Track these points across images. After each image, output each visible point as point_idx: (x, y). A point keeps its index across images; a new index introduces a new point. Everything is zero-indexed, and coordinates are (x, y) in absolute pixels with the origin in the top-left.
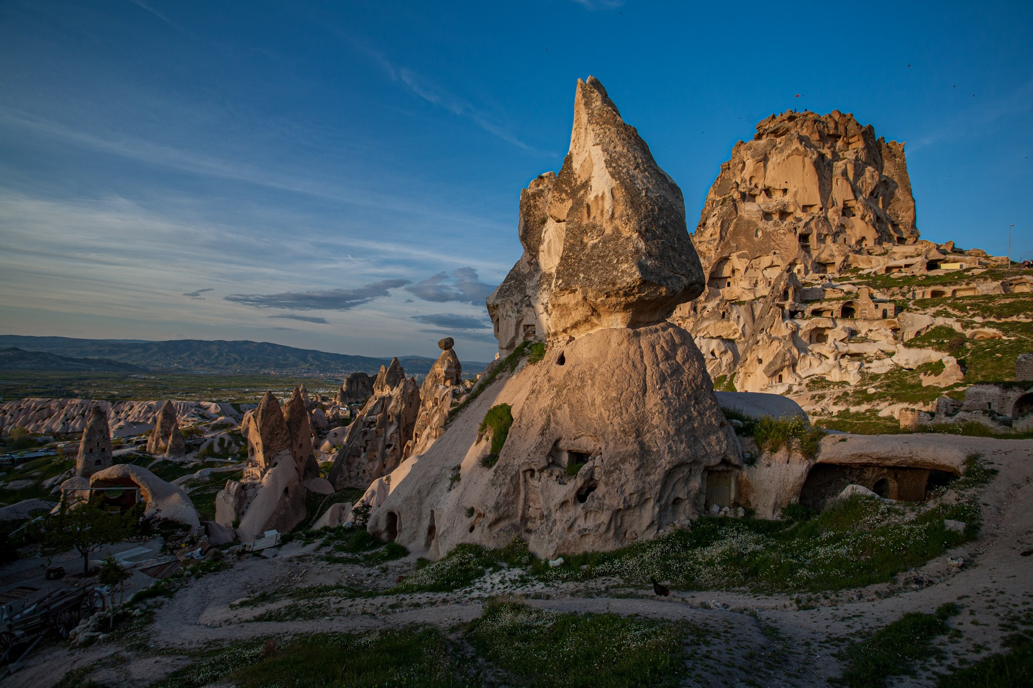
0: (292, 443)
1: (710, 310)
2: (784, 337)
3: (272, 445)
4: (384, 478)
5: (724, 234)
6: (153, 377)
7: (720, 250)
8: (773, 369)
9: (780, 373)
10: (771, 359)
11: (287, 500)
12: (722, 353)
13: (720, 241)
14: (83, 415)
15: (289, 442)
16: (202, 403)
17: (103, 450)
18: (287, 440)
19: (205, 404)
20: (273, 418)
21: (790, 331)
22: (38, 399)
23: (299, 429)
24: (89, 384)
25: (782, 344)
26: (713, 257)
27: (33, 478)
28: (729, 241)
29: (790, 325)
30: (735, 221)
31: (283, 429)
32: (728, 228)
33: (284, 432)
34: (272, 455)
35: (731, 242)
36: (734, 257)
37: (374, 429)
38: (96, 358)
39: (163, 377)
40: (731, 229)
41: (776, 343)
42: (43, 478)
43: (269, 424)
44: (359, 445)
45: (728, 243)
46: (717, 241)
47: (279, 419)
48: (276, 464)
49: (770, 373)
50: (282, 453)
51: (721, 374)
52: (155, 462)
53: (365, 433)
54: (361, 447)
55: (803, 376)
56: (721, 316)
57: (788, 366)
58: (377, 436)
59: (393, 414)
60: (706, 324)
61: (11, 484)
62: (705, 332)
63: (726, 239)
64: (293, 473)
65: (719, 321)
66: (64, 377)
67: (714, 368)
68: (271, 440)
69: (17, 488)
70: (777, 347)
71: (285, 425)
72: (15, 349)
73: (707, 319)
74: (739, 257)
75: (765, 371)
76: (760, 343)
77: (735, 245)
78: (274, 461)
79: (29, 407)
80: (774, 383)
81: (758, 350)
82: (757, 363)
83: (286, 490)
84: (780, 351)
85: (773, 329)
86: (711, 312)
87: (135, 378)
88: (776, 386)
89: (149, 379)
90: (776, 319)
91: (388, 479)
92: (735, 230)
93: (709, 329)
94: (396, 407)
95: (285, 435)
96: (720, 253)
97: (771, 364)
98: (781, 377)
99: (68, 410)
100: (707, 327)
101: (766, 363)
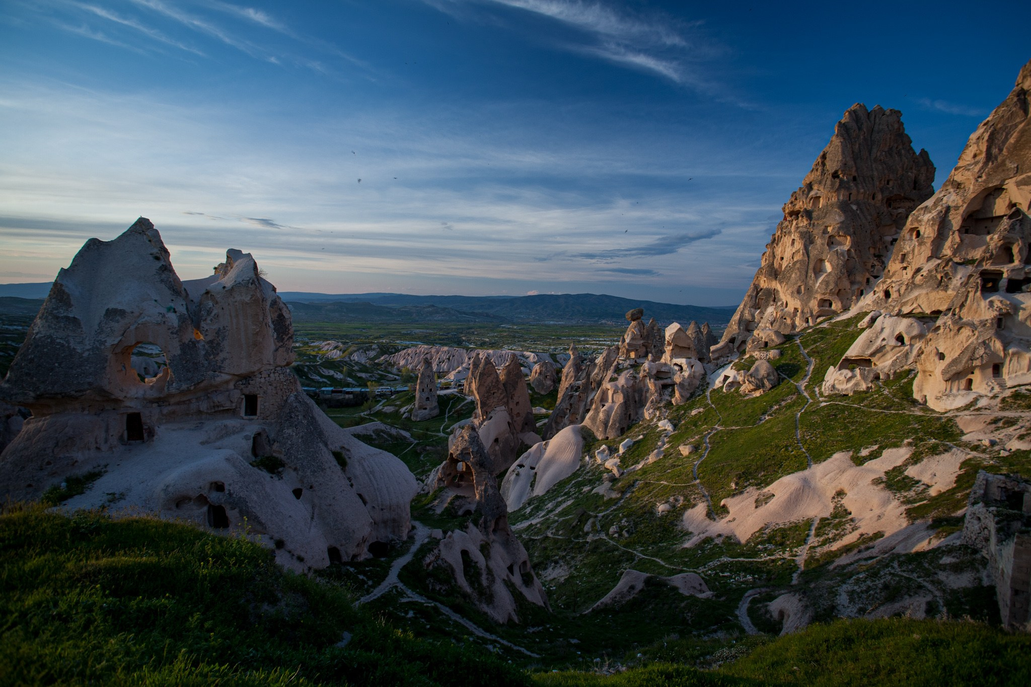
0: (508, 401)
1: (925, 274)
2: (983, 323)
3: (488, 402)
4: (544, 442)
5: (995, 151)
6: (515, 327)
7: (984, 177)
8: (955, 369)
9: (970, 376)
10: (956, 355)
11: (497, 448)
12: (912, 338)
13: (986, 164)
14: (449, 359)
15: (505, 400)
16: (525, 353)
17: (431, 390)
18: (503, 398)
19: (527, 353)
20: (489, 380)
21: (996, 313)
22: (426, 346)
23: (515, 389)
24: (473, 332)
25: (976, 333)
26: (971, 191)
27: (396, 406)
28: (1003, 162)
29: (997, 304)
30: (1021, 126)
31: (499, 389)
32: (1007, 139)
33: (500, 391)
34: (489, 410)
35: (1007, 162)
36: (1010, 185)
37: (577, 393)
38: (480, 311)
39: (523, 327)
40: (1012, 140)
41: (966, 332)
42: (401, 406)
43: (486, 384)
44: (565, 407)
45: (1003, 163)
46: (980, 165)
47: (494, 381)
48: (491, 417)
49: (948, 376)
50: (498, 409)
51: (906, 368)
52: (466, 402)
53: (571, 396)
54: (567, 409)
55: (1009, 384)
56: (937, 282)
57: (983, 367)
58: (579, 401)
59: (595, 381)
60: (916, 293)
61: (386, 408)
62: (915, 305)
63: (1000, 159)
64: (505, 426)
65: (933, 289)
66: (459, 327)
67: (897, 358)
68: (488, 398)
69: (388, 411)
70: (968, 337)
71: (501, 386)
72: (433, 306)
73: (919, 286)
74: (1018, 184)
75: (944, 372)
76: (941, 331)
77: (1014, 166)
78: (490, 415)
79: (420, 352)
80: (954, 391)
81: (937, 339)
82: (936, 359)
83: (496, 440)
84: (972, 343)
85: (965, 310)
86: (926, 277)
87: (503, 327)
88: (955, 396)
89: (512, 328)
90: (971, 295)
91: (546, 444)
92: (1017, 141)
93: (920, 301)
94: (597, 374)
95: (501, 394)
96: (984, 181)
97: (955, 362)
98: (970, 382)
99: (441, 355)
100: (916, 298)
101: (948, 360)
